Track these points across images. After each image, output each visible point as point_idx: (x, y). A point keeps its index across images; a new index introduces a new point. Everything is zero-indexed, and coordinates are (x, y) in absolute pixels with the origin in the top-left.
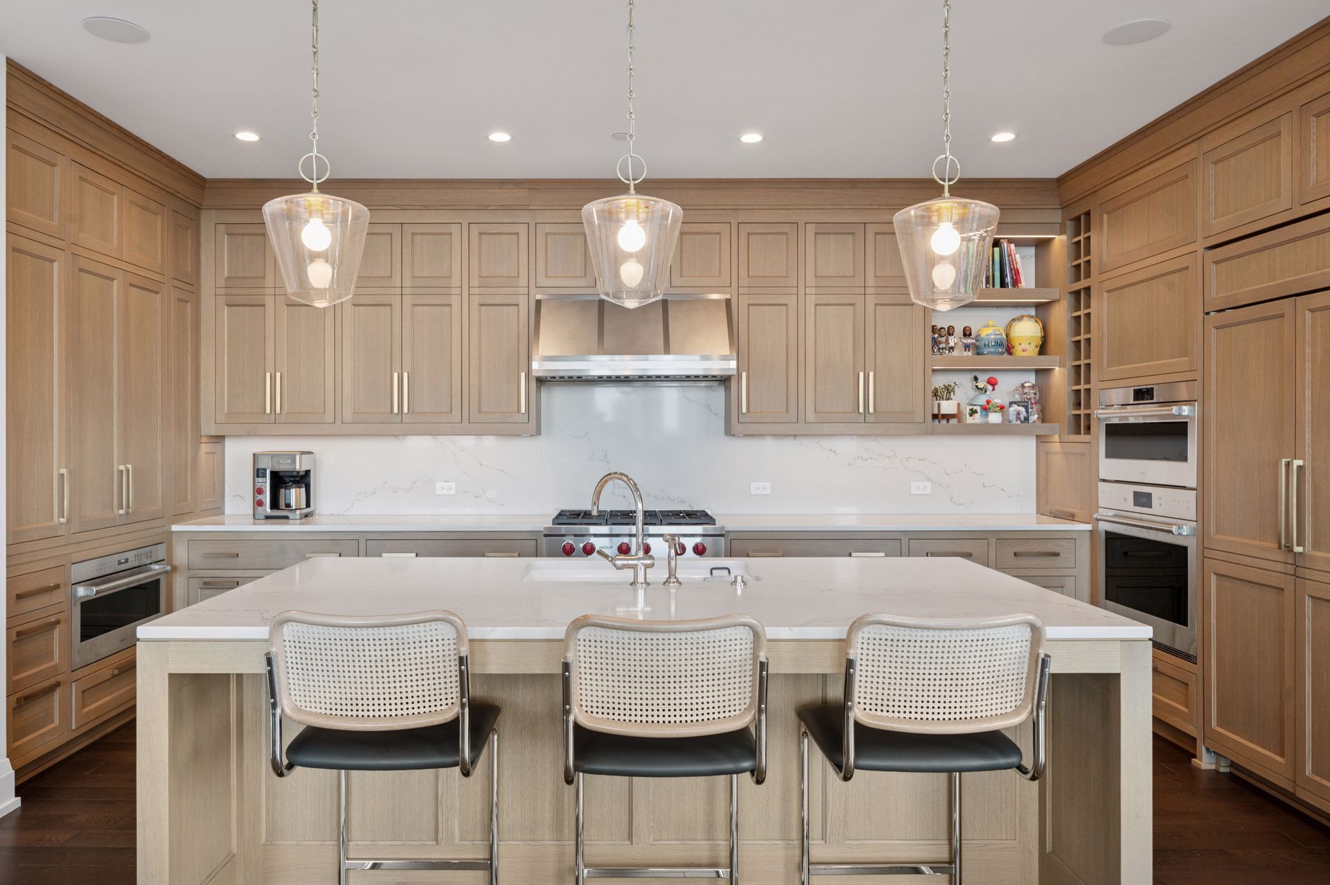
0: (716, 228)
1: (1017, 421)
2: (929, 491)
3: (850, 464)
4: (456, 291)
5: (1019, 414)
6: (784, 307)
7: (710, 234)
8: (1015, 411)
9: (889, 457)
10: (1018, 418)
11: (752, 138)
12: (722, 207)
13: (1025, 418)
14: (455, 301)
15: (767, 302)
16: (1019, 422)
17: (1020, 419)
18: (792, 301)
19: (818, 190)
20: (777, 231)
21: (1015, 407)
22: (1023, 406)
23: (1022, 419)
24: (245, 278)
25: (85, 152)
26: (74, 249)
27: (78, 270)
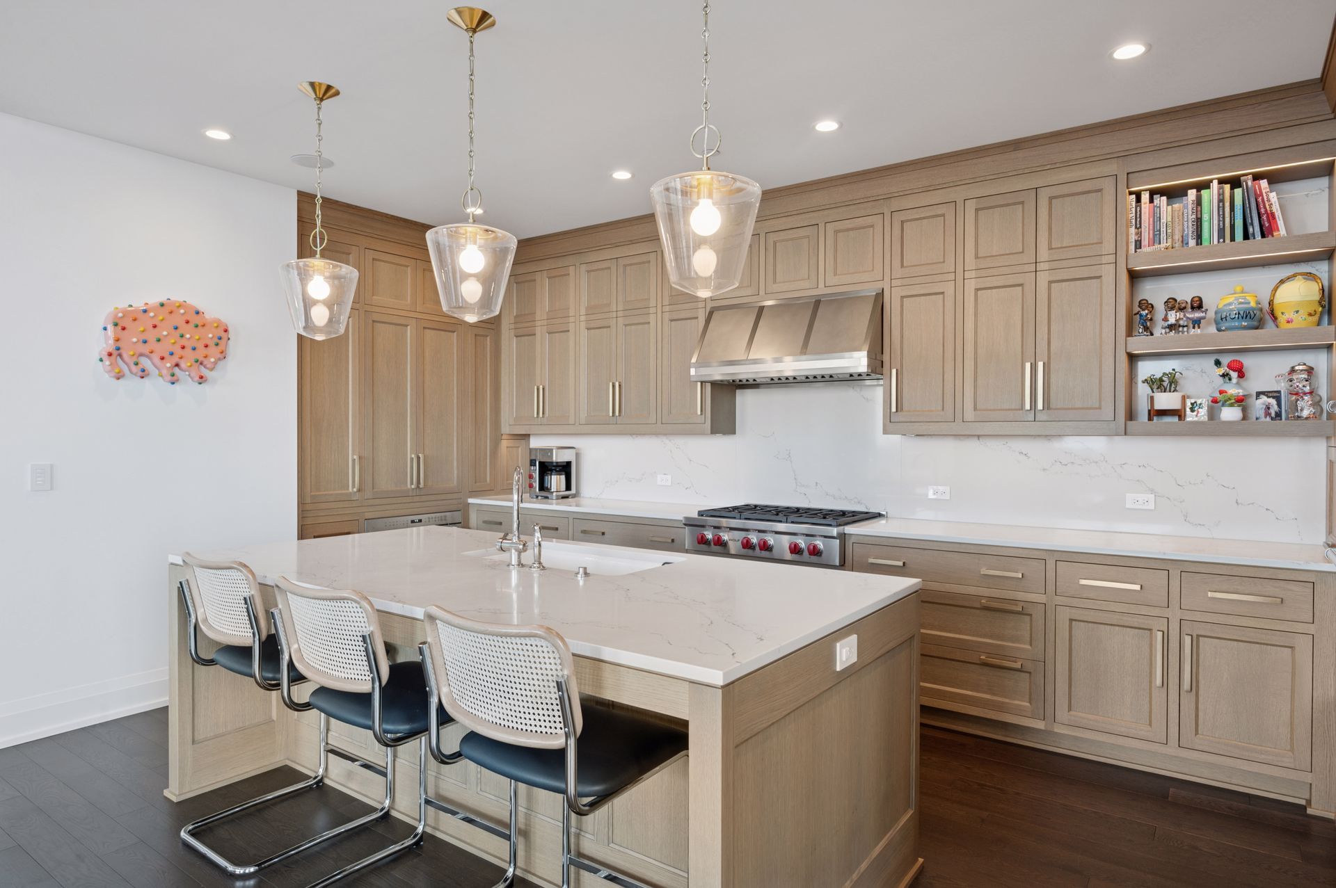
0: (869, 220)
1: (1266, 417)
2: (1151, 506)
3: (1044, 470)
4: (652, 310)
5: (1269, 408)
6: (942, 296)
7: (864, 228)
8: (1264, 404)
9: (1096, 462)
10: (1267, 414)
11: (827, 126)
12: (874, 199)
13: (1276, 413)
14: (652, 318)
15: (922, 292)
16: (1268, 419)
17: (1270, 414)
18: (949, 289)
19: (974, 161)
20: (934, 214)
21: (1264, 399)
22: (1274, 397)
23: (1273, 415)
24: (525, 315)
25: (378, 240)
26: (368, 308)
27: (371, 322)
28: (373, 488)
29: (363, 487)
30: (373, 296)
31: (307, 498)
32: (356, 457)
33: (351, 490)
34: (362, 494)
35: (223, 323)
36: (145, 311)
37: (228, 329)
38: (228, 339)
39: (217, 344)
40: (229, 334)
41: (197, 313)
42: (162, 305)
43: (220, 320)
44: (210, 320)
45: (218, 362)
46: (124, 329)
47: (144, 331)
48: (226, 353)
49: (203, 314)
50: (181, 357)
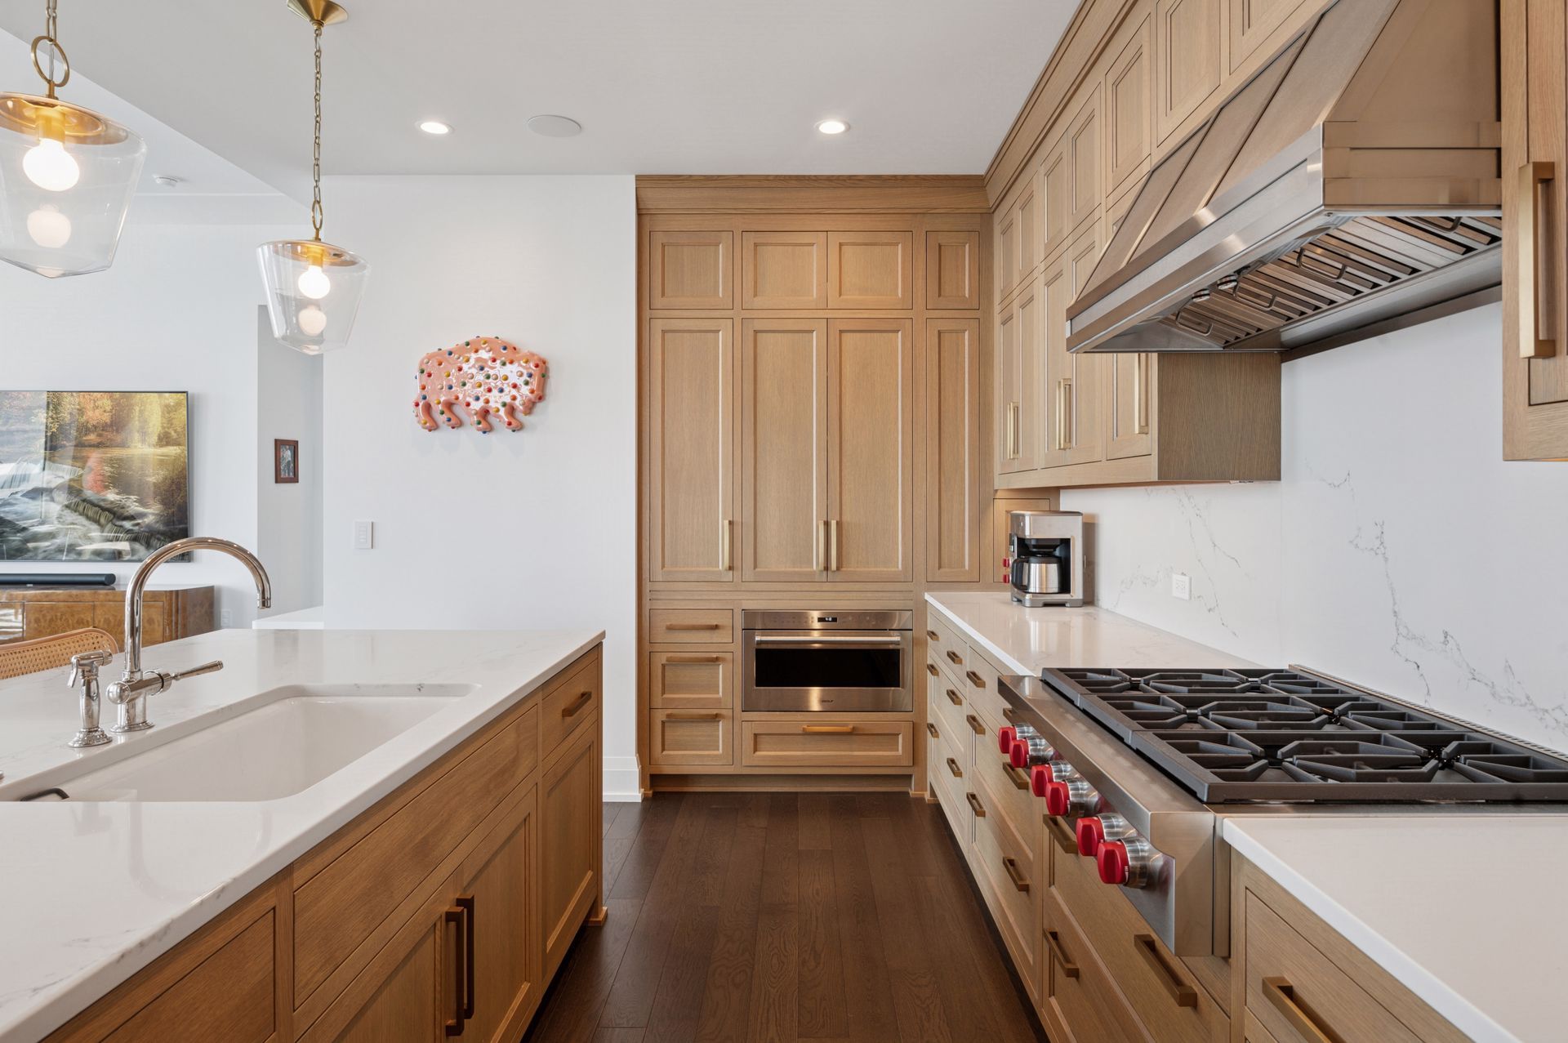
25: (762, 217)
26: (747, 314)
27: (752, 333)
28: (755, 567)
29: (737, 563)
30: (754, 297)
31: (659, 575)
32: (726, 523)
33: (720, 568)
34: (737, 573)
35: (536, 357)
36: (450, 353)
37: (541, 364)
38: (543, 376)
39: (527, 383)
40: (542, 370)
41: (505, 348)
42: (468, 344)
43: (533, 355)
44: (520, 355)
45: (534, 403)
46: (430, 375)
47: (449, 376)
48: (541, 394)
49: (515, 349)
50: (487, 402)
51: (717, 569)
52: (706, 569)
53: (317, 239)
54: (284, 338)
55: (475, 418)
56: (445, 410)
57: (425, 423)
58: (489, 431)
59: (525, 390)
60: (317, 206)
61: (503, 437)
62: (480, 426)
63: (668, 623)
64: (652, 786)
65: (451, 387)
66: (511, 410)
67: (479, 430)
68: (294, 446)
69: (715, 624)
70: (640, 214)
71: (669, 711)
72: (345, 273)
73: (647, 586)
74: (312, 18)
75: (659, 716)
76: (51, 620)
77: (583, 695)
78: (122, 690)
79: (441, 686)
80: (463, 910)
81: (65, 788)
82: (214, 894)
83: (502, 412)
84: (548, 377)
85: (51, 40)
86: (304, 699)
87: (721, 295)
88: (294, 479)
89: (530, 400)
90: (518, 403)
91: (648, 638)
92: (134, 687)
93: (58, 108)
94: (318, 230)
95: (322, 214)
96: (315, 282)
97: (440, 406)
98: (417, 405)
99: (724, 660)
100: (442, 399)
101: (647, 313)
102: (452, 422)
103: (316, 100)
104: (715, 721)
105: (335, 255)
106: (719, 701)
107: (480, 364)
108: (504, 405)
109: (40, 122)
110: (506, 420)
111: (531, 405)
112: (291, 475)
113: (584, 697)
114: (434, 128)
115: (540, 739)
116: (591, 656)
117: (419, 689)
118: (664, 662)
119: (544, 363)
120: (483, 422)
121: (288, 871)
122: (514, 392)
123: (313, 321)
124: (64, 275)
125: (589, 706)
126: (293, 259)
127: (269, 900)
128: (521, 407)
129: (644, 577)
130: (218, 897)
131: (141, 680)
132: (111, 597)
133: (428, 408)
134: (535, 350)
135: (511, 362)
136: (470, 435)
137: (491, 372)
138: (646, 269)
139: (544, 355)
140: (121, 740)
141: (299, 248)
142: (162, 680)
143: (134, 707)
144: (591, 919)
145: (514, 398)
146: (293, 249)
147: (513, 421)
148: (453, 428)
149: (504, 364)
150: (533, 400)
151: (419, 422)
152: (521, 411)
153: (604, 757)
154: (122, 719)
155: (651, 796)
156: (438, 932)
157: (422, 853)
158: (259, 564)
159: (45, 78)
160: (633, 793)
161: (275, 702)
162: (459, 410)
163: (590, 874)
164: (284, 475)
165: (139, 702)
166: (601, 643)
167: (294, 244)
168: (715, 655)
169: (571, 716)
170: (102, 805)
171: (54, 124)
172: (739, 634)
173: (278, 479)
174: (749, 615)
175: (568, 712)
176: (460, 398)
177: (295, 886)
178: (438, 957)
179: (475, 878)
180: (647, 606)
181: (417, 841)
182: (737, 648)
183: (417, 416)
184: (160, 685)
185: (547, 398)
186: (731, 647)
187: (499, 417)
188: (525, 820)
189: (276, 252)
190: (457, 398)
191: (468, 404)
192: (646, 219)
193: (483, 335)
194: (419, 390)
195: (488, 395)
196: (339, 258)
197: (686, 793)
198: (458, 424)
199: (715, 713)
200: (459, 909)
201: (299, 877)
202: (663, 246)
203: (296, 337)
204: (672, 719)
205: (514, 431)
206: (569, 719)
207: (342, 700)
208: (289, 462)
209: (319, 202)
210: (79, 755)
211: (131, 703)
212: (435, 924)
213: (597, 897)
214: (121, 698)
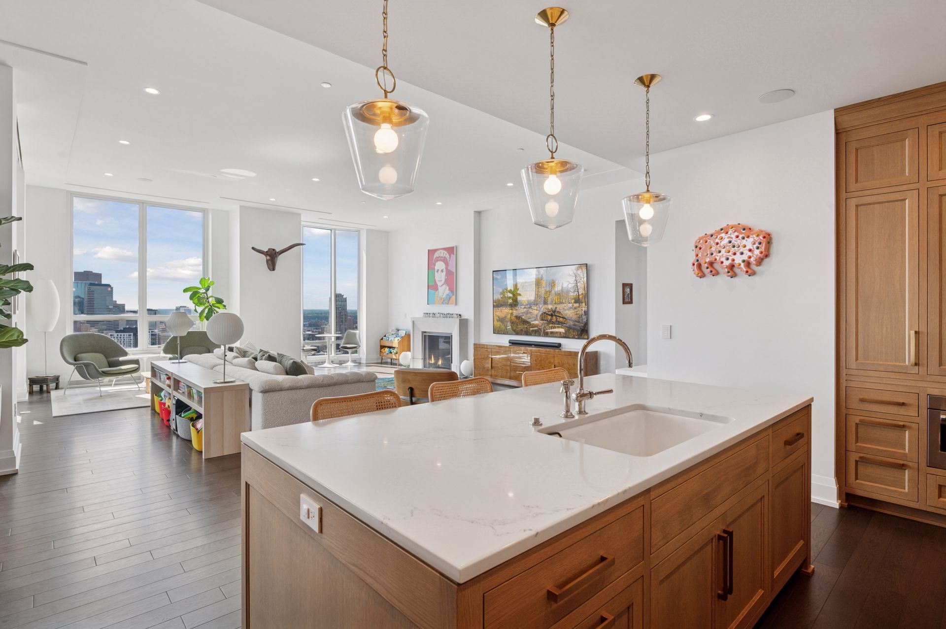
26: (930, 184)
27: (937, 196)
28: (940, 365)
29: (923, 361)
30: (939, 170)
31: (853, 364)
32: (912, 333)
33: (907, 363)
34: (922, 370)
35: (764, 233)
36: (712, 236)
37: (767, 236)
38: (769, 243)
39: (758, 248)
40: (768, 239)
41: (744, 229)
42: (722, 229)
43: (762, 231)
44: (753, 232)
45: (762, 259)
46: (700, 248)
47: (711, 248)
48: (767, 253)
49: (750, 229)
50: (733, 260)
51: (904, 364)
52: (894, 363)
53: (648, 191)
54: (633, 241)
55: (726, 270)
56: (709, 266)
57: (698, 274)
58: (734, 277)
59: (757, 252)
60: (648, 175)
61: (742, 280)
62: (729, 274)
63: (861, 397)
64: (847, 501)
65: (712, 254)
66: (748, 264)
67: (728, 276)
68: (631, 286)
69: (902, 401)
70: (838, 133)
71: (862, 455)
72: (661, 204)
73: (844, 372)
74: (645, 85)
75: (853, 457)
76: (540, 361)
77: (798, 434)
78: (577, 397)
79: (713, 416)
80: (727, 537)
81: (561, 433)
82: (622, 492)
83: (742, 265)
84: (772, 243)
85: (552, 135)
86: (645, 411)
87: (907, 174)
88: (631, 302)
89: (760, 258)
90: (752, 259)
91: (844, 405)
92: (582, 396)
93: (555, 162)
94: (648, 186)
95: (649, 178)
96: (647, 212)
97: (706, 264)
98: (694, 265)
99: (910, 428)
100: (707, 261)
101: (843, 195)
102: (713, 272)
103: (647, 124)
104: (902, 469)
105: (656, 197)
106: (905, 455)
107: (729, 239)
108: (744, 261)
109: (549, 169)
110: (745, 270)
111: (760, 261)
112: (630, 300)
113: (799, 436)
114: (704, 118)
115: (771, 456)
116: (804, 412)
117: (701, 416)
118: (857, 421)
119: (769, 235)
120: (731, 271)
121: (648, 491)
122: (750, 254)
123: (646, 230)
124: (557, 227)
125: (802, 441)
126: (637, 202)
127: (640, 501)
128: (754, 262)
129: (841, 365)
130: (624, 493)
131: (583, 394)
132: (560, 353)
133: (699, 266)
134: (762, 228)
135: (748, 237)
136: (723, 279)
137: (736, 244)
138: (843, 167)
139: (768, 230)
140: (577, 417)
141: (640, 197)
142: (591, 395)
143: (581, 404)
144: (803, 569)
145: (750, 257)
146: (637, 197)
147: (749, 270)
148: (713, 276)
149: (743, 238)
150: (762, 257)
151: (695, 274)
152: (754, 264)
153: (812, 474)
154: (577, 409)
155: (846, 506)
156: (714, 543)
157: (707, 500)
158: (628, 348)
159: (549, 150)
160: (834, 502)
161: (633, 410)
162: (717, 266)
163: (802, 542)
164: (626, 300)
165: (583, 402)
166: (810, 405)
167: (638, 196)
168: (902, 423)
169: (791, 445)
170: (572, 442)
171: (553, 168)
172: (924, 412)
173: (624, 303)
174: (933, 399)
175: (788, 443)
176: (718, 259)
177: (652, 499)
178: (714, 556)
179: (733, 522)
180: (844, 384)
181: (703, 494)
182: (923, 420)
183: (694, 270)
184: (590, 396)
185: (771, 255)
186: (918, 420)
187: (741, 268)
188: (761, 498)
189: (630, 201)
190: (716, 259)
191: (722, 263)
192: (843, 137)
193: (730, 223)
194: (695, 257)
195: (734, 257)
196: (658, 198)
197: (875, 512)
198: (716, 273)
199: (902, 463)
200: (726, 535)
201: (653, 494)
202: (857, 150)
203: (639, 239)
204: (862, 461)
205: (750, 276)
206: (788, 447)
207: (663, 414)
208: (628, 294)
209: (648, 173)
210: (563, 421)
211: (580, 402)
212: (712, 539)
213: (806, 559)
214: (577, 399)
